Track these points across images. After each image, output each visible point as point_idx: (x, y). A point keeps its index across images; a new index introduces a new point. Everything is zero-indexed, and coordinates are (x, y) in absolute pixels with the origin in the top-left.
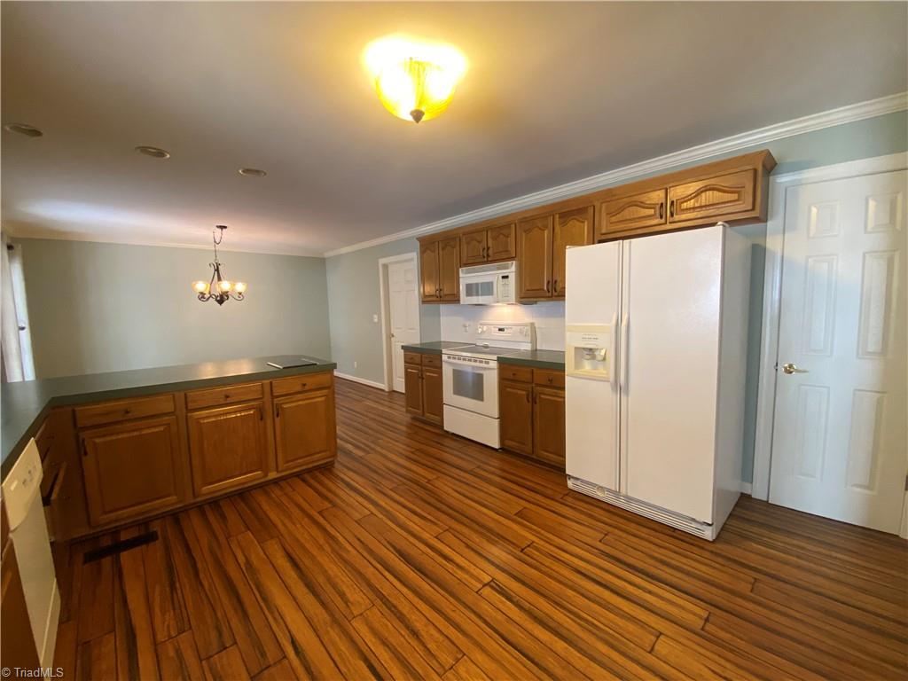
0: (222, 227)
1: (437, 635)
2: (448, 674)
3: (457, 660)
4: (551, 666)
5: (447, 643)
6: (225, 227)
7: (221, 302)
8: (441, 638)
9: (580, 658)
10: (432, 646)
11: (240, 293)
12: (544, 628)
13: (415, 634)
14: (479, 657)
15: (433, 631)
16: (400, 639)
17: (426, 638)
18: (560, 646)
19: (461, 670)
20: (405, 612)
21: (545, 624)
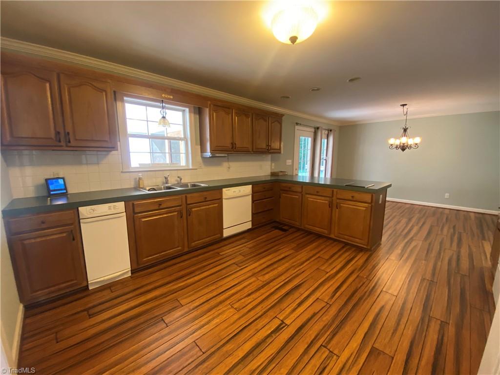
0: (403, 105)
1: (249, 302)
2: (230, 306)
3: (236, 309)
4: (229, 346)
5: (244, 305)
6: (406, 105)
7: (403, 149)
8: (247, 303)
9: (232, 362)
10: (243, 300)
11: (416, 144)
12: (253, 347)
13: (249, 295)
14: (236, 317)
15: (250, 301)
16: (247, 291)
17: (247, 299)
18: (241, 354)
19: (232, 310)
20: (260, 291)
21: (255, 349)
